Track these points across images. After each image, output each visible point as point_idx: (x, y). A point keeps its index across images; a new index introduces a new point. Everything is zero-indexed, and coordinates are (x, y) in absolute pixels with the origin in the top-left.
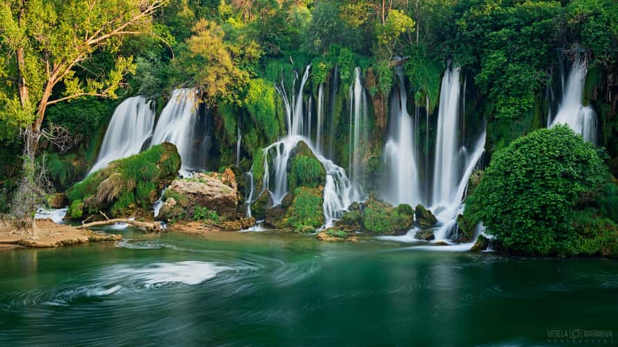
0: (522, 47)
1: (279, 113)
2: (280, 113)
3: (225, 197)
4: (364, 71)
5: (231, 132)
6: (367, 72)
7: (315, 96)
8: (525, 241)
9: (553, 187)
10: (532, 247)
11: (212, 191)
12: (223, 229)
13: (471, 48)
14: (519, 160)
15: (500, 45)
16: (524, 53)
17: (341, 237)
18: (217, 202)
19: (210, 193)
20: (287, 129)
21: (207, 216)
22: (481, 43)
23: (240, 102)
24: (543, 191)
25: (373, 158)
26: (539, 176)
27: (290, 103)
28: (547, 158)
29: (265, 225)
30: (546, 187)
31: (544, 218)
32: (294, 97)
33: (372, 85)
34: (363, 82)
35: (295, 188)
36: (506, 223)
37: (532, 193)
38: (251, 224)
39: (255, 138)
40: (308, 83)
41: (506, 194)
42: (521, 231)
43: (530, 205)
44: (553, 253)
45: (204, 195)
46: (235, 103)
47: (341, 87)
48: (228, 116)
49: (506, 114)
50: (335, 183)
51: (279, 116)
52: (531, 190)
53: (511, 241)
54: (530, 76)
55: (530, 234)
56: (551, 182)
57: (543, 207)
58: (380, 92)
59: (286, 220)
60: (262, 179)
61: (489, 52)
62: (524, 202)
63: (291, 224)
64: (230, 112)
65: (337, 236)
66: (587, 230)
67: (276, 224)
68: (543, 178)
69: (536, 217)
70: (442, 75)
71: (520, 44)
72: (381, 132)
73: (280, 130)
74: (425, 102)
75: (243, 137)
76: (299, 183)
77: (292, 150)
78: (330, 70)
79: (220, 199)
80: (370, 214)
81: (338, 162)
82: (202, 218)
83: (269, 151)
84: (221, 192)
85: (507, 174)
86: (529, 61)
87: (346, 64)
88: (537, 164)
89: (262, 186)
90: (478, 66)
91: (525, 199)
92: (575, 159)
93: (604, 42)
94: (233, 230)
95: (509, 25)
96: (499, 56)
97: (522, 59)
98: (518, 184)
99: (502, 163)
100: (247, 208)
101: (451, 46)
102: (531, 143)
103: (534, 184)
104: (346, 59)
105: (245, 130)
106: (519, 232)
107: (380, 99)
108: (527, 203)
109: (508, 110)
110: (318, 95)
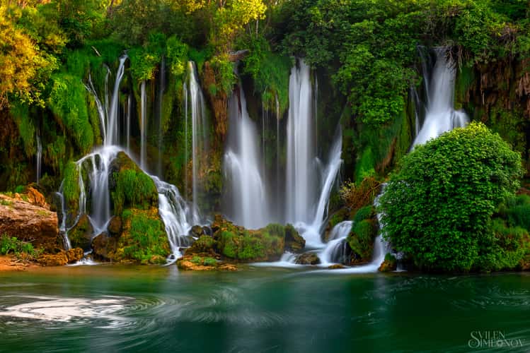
0: (388, 41)
1: (92, 116)
2: (94, 117)
3: (43, 223)
4: (200, 66)
5: (29, 141)
6: (204, 67)
7: (137, 96)
8: (450, 256)
9: (482, 192)
10: (456, 263)
11: (24, 216)
12: (43, 264)
13: (326, 41)
14: (442, 163)
15: (363, 38)
16: (390, 49)
17: (212, 266)
18: (32, 229)
19: (21, 218)
20: (102, 137)
21: (20, 249)
22: (337, 36)
23: (42, 102)
24: (472, 197)
25: (211, 172)
26: (467, 180)
27: (103, 104)
28: (474, 160)
29: (96, 257)
30: (475, 192)
31: (471, 229)
32: (107, 97)
33: (213, 82)
34: (200, 81)
35: (123, 210)
36: (429, 237)
37: (458, 200)
38: (79, 256)
39: (63, 148)
40: (126, 79)
41: (427, 203)
42: (446, 245)
43: (457, 214)
44: (476, 270)
45: (13, 221)
46: (35, 103)
47: (172, 85)
48: (24, 120)
49: (376, 117)
50: (169, 202)
51: (93, 121)
52: (457, 197)
53: (433, 257)
54: (399, 74)
55: (456, 248)
56: (481, 187)
57: (472, 216)
58: (222, 90)
59: (122, 250)
60: (78, 200)
61: (349, 46)
62: (450, 210)
63: (130, 255)
64: (26, 115)
65: (207, 265)
66: (508, 241)
67: (110, 255)
68: (469, 183)
69: (462, 228)
70: (290, 73)
71: (386, 39)
72: (220, 141)
73: (95, 137)
74: (275, 104)
75: (44, 148)
76: (127, 203)
77: (112, 163)
78: (156, 64)
79: (36, 226)
80: (233, 238)
81: (167, 178)
82: (11, 251)
83: (83, 164)
84: (38, 216)
85: (428, 179)
86: (397, 57)
87: (177, 56)
88: (464, 167)
89: (78, 209)
90: (337, 64)
91: (450, 208)
92: (502, 161)
93: (482, 38)
94: (58, 265)
95: (372, 16)
96: (363, 50)
97: (389, 56)
98: (442, 190)
99: (421, 167)
100: (63, 237)
101: (303, 40)
102: (451, 144)
103: (461, 189)
104: (178, 51)
105: (46, 139)
106: (443, 246)
107: (222, 99)
108: (453, 212)
109: (378, 113)
110: (140, 95)
